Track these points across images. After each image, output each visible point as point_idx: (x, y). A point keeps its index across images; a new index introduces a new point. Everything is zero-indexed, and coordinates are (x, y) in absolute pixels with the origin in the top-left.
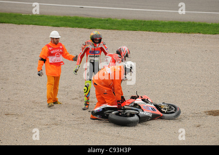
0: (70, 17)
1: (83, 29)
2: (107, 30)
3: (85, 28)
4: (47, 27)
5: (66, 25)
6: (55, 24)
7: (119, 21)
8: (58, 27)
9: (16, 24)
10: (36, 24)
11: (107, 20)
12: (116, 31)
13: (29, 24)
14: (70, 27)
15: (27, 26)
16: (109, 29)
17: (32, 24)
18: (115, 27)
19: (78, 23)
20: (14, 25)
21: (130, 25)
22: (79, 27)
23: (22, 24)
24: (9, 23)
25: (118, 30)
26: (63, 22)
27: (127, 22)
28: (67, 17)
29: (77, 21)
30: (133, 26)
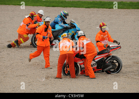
0: (97, 2)
1: (105, 9)
2: (120, 9)
3: (106, 8)
4: (82, 8)
5: (94, 7)
6: (87, 7)
7: (128, 3)
8: (89, 8)
9: (62, 7)
10: (75, 7)
11: (120, 3)
12: (127, 10)
13: (70, 7)
14: (97, 8)
15: (70, 8)
16: (122, 8)
17: (73, 7)
18: (126, 7)
19: (102, 5)
20: (61, 8)
21: (135, 6)
22: (102, 8)
23: (66, 7)
24: (58, 7)
25: (127, 9)
26: (92, 5)
27: (133, 3)
28: (95, 2)
29: (101, 4)
30: (137, 6)
